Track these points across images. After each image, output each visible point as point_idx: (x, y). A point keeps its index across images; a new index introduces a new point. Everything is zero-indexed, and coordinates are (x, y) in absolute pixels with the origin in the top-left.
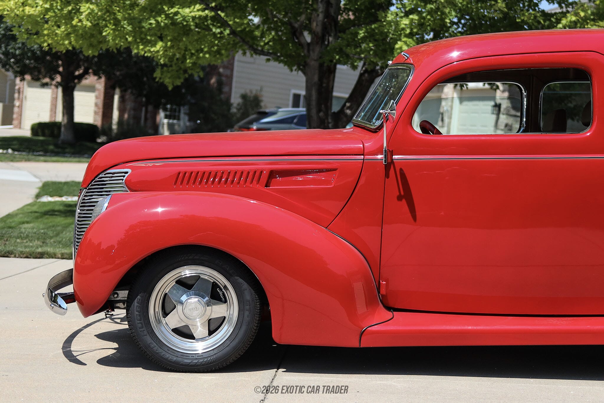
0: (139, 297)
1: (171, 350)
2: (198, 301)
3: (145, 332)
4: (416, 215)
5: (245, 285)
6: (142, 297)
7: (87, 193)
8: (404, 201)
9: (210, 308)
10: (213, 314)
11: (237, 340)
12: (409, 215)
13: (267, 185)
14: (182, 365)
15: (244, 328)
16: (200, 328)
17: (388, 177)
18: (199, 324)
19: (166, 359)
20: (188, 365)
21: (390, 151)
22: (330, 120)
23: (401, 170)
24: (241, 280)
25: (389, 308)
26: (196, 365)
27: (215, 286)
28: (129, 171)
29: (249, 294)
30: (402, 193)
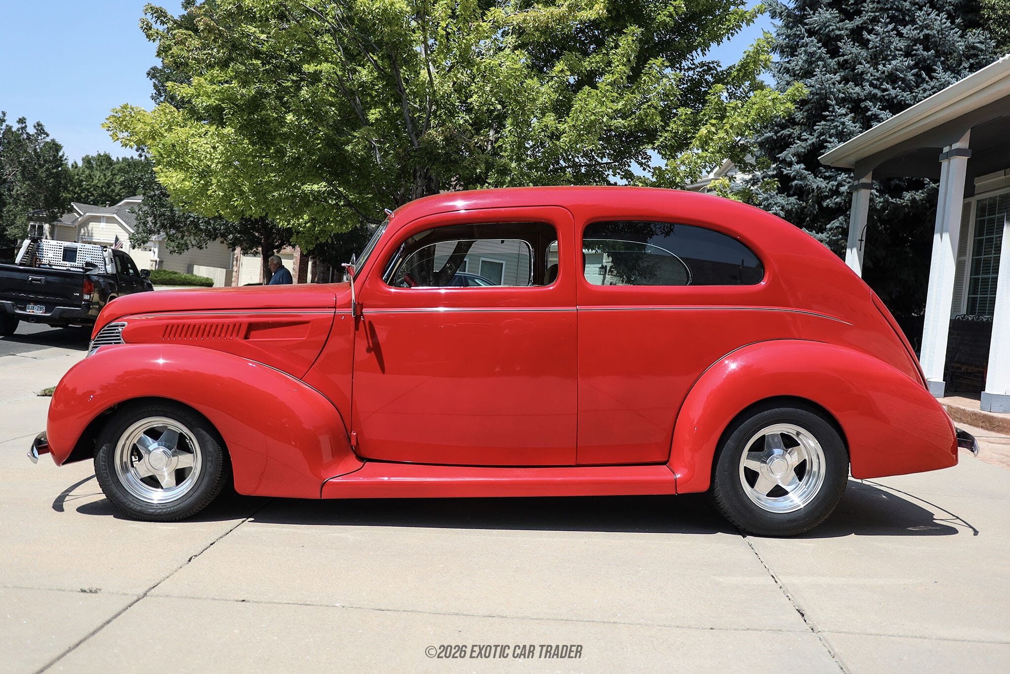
0: (104, 447)
1: (136, 499)
2: (164, 452)
3: (111, 482)
4: (384, 367)
5: (208, 437)
6: (107, 447)
7: (94, 344)
8: (373, 353)
9: (176, 457)
10: (179, 464)
11: (199, 491)
12: (378, 366)
13: (246, 338)
14: (146, 514)
15: (206, 479)
16: (167, 478)
17: (358, 330)
18: (166, 474)
19: (131, 509)
20: (152, 514)
21: (358, 303)
22: (431, 279)
23: (370, 322)
24: (204, 433)
25: (362, 459)
26: (159, 515)
27: (182, 437)
28: (126, 323)
29: (212, 445)
30: (371, 346)
